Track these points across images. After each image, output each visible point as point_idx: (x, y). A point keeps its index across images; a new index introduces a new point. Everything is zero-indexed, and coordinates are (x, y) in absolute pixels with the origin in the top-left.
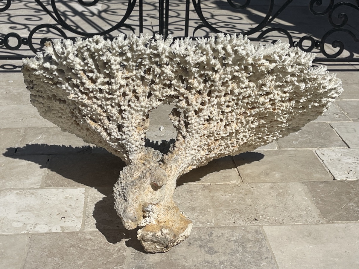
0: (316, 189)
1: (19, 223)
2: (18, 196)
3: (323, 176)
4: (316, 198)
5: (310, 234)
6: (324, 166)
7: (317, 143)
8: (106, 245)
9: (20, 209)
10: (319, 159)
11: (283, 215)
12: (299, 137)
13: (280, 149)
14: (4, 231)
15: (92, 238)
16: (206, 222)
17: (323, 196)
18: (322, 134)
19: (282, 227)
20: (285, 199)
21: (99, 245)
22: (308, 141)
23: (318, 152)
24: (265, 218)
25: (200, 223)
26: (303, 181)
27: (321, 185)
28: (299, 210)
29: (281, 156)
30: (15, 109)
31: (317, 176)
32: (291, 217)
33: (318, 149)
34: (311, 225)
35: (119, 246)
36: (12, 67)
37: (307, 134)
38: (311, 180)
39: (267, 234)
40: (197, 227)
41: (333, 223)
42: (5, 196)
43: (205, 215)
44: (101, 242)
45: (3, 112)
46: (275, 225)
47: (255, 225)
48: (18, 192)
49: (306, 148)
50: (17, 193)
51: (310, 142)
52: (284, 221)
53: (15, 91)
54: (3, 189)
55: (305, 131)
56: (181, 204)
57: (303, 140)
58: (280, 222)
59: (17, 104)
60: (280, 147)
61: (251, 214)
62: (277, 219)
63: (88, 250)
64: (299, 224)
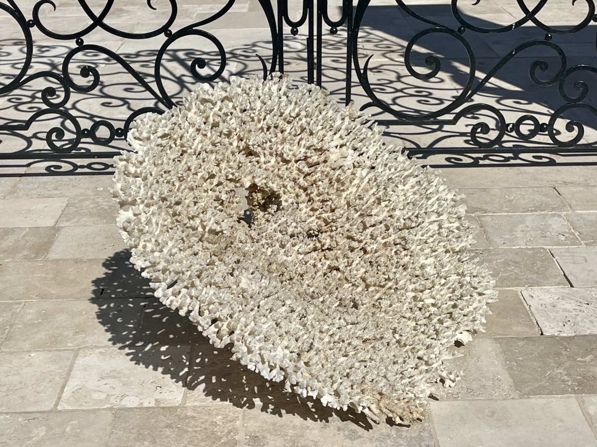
0: (512, 348)
1: (100, 394)
2: (102, 357)
3: (526, 329)
4: (511, 361)
5: (493, 413)
6: (531, 314)
7: (526, 279)
8: (213, 425)
9: (104, 375)
10: (525, 304)
11: (460, 386)
12: (501, 271)
14: (81, 405)
17: (521, 359)
18: (536, 266)
19: (456, 403)
21: (203, 426)
22: (513, 277)
23: (525, 294)
26: (495, 337)
27: (521, 343)
28: (484, 379)
30: (104, 231)
31: (518, 329)
33: (526, 289)
34: (496, 400)
36: (103, 167)
37: (513, 266)
38: (508, 335)
39: (433, 413)
41: (528, 398)
42: (85, 356)
44: (207, 421)
46: (446, 400)
48: (103, 350)
49: (509, 287)
50: (101, 353)
51: (516, 279)
52: (460, 395)
53: (105, 204)
54: (82, 346)
55: (511, 261)
57: (506, 275)
59: (107, 223)
62: (450, 391)
63: (189, 431)
64: (480, 399)
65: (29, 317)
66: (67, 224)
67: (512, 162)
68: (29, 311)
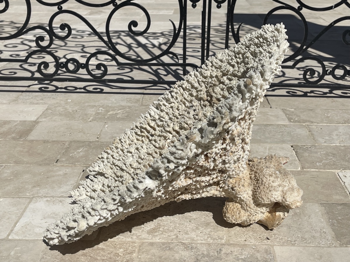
0: (333, 210)
1: (41, 229)
2: (47, 203)
3: (342, 198)
4: (332, 220)
5: (321, 257)
6: (345, 188)
7: (341, 165)
8: (116, 256)
9: (46, 216)
10: (341, 181)
11: (296, 236)
12: (323, 159)
13: (303, 169)
14: (26, 236)
15: (104, 247)
16: (218, 238)
17: (340, 218)
18: (347, 157)
19: (293, 248)
20: (301, 219)
21: (109, 256)
22: (332, 163)
23: (340, 174)
24: (277, 238)
25: (211, 239)
26: (321, 202)
27: (340, 207)
28: (313, 232)
29: (303, 176)
30: (66, 124)
31: (337, 198)
32: (304, 238)
33: (341, 171)
34: (323, 247)
35: (128, 257)
36: (74, 89)
37: (331, 156)
38: (330, 201)
39: (277, 254)
40: (208, 243)
41: (346, 246)
42: (36, 202)
43: (218, 231)
44: (112, 253)
45: (55, 126)
46: (286, 246)
47: (266, 245)
48: (49, 199)
49: (329, 169)
50: (47, 201)
51: (334, 164)
52: (296, 242)
53: (71, 109)
54: (36, 196)
55: (330, 153)
56: (197, 218)
57: (327, 162)
58: (292, 243)
59: (69, 120)
60: (303, 168)
61: (264, 233)
62: (289, 239)
63: (98, 259)
64: (311, 246)
65: (5, 175)
66: (44, 120)
67: (328, 95)
68: (6, 171)
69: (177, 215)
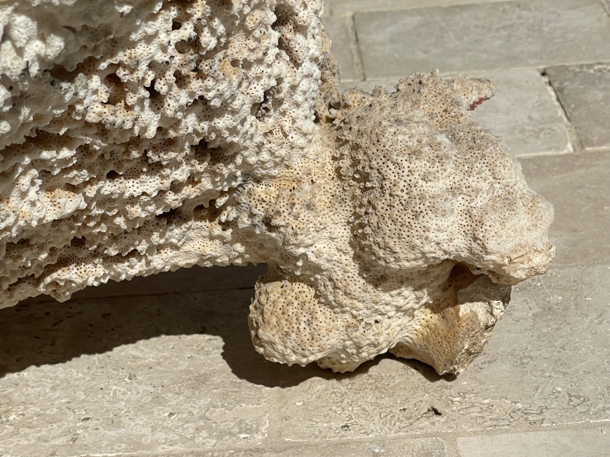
13: (583, 147)
16: (236, 430)
20: (568, 328)
24: (473, 406)
25: (211, 436)
29: (582, 171)
32: (578, 397)
40: (196, 449)
43: (238, 402)
47: (426, 436)
56: (159, 364)
58: (530, 418)
60: (581, 143)
61: (420, 393)
69: (83, 356)
